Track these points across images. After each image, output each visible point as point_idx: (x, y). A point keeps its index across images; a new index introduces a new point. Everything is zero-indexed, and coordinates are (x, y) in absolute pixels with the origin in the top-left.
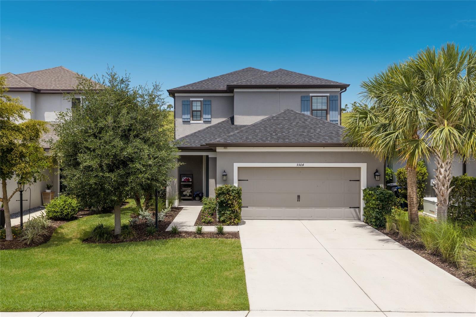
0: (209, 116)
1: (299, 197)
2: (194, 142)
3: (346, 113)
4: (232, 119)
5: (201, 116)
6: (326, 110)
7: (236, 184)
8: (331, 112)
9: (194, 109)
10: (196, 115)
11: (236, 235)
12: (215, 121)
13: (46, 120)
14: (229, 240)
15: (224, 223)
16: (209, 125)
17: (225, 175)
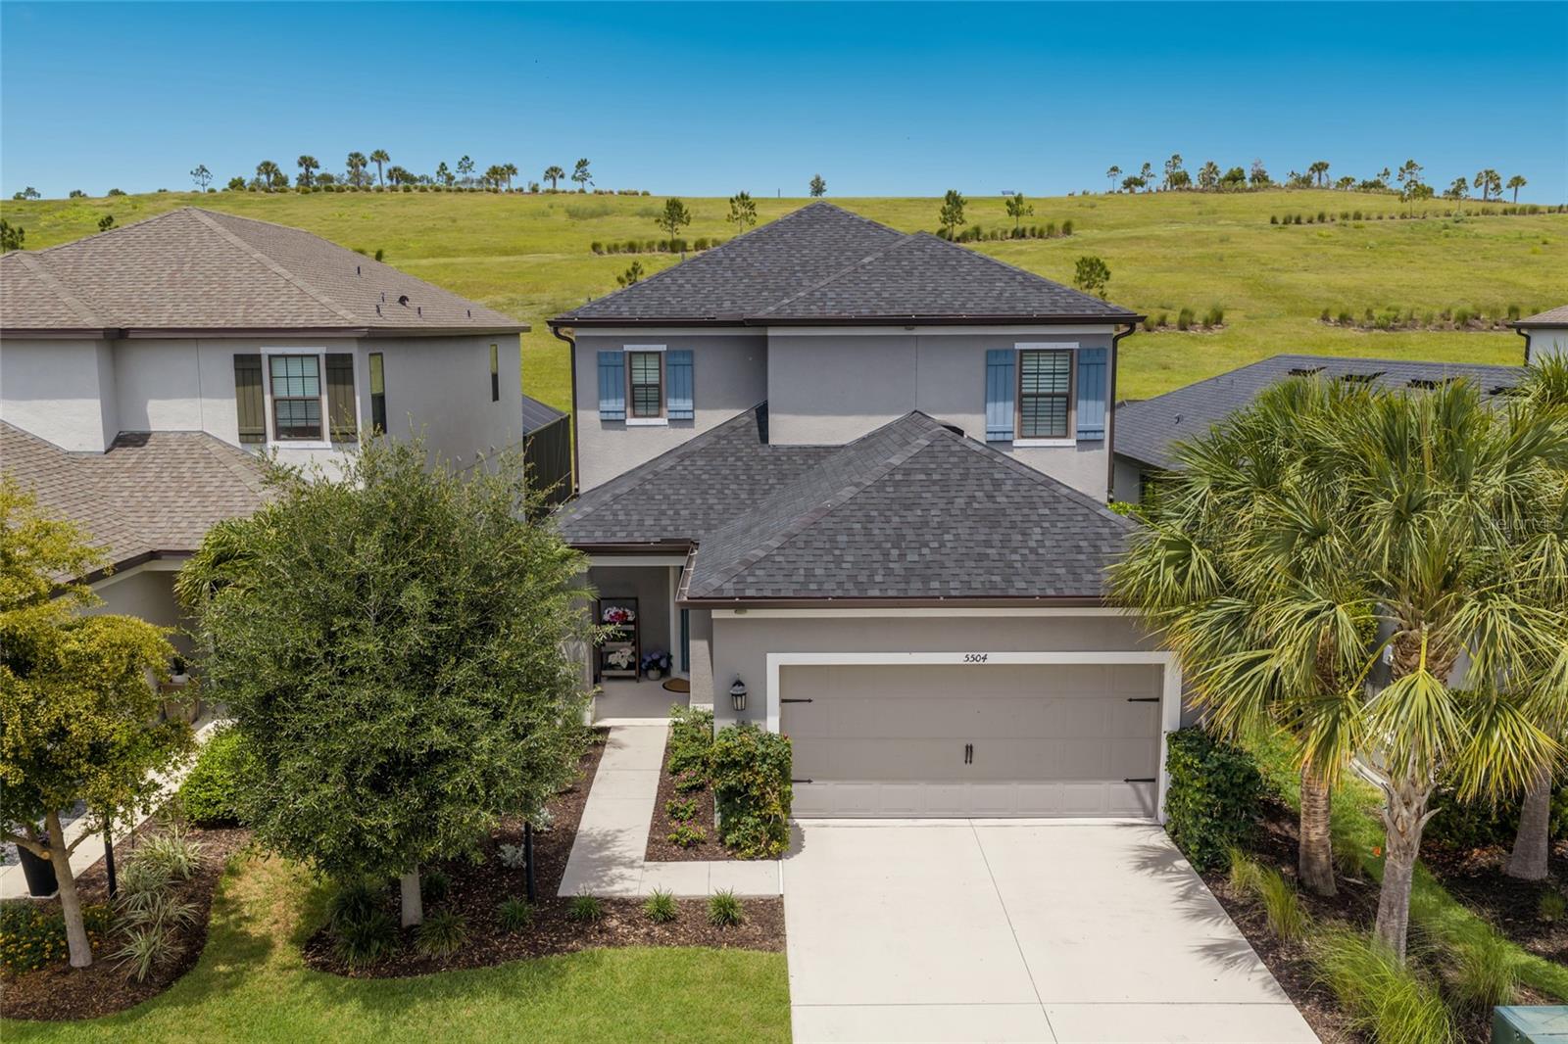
0: (688, 404)
1: (969, 749)
2: (641, 522)
3: (1144, 193)
4: (762, 414)
5: (659, 403)
6: (1068, 397)
7: (772, 727)
8: (1082, 403)
9: (639, 378)
10: (644, 400)
12: (710, 419)
13: (155, 426)
14: (752, 960)
15: (736, 850)
16: (686, 435)
17: (739, 696)
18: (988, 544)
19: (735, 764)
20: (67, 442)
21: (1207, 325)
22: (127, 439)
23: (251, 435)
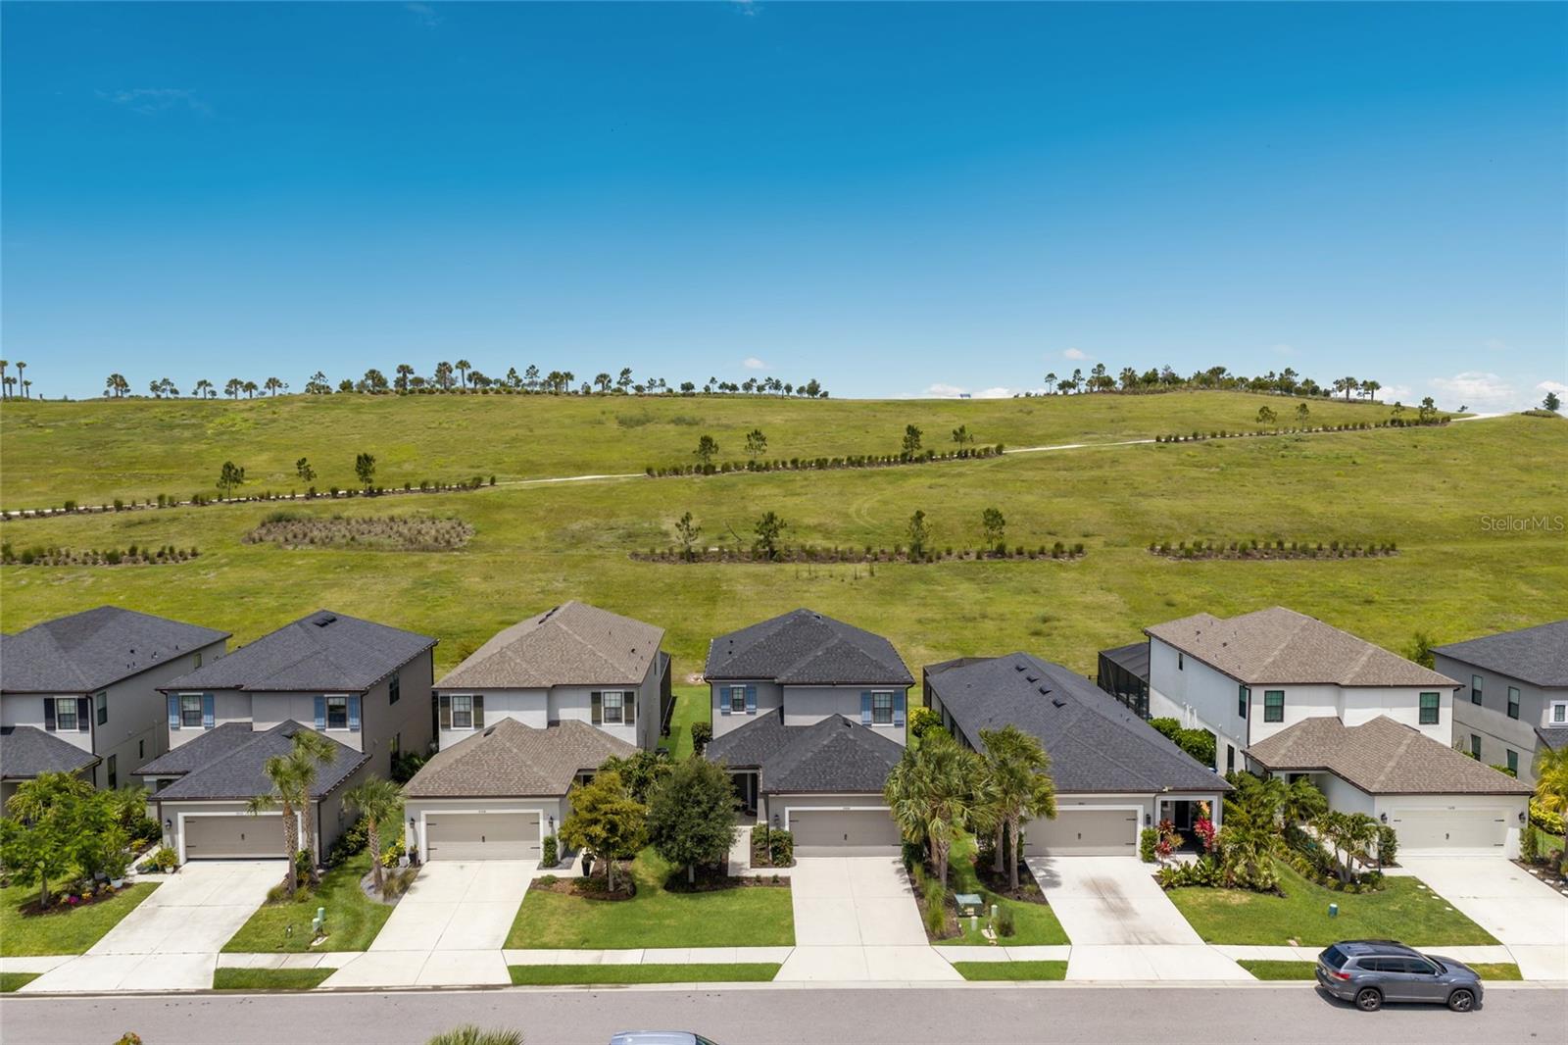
0: (754, 707)
1: (846, 836)
2: (741, 758)
4: (781, 710)
5: (743, 706)
6: (890, 708)
7: (787, 829)
8: (895, 712)
9: (736, 697)
10: (738, 705)
11: (787, 881)
12: (761, 712)
13: (561, 718)
14: (783, 890)
15: (777, 865)
16: (753, 718)
17: (778, 820)
18: (851, 773)
19: (777, 840)
20: (534, 726)
21: (1072, 555)
22: (553, 723)
23: (596, 721)
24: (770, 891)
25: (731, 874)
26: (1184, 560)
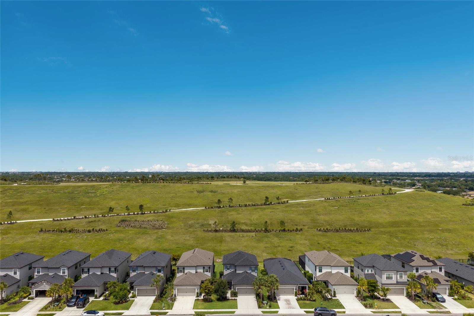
1: (246, 292)
2: (229, 279)
4: (236, 270)
6: (255, 270)
7: (237, 291)
9: (228, 267)
10: (228, 269)
11: (236, 299)
12: (232, 270)
13: (198, 271)
15: (235, 297)
16: (231, 271)
17: (235, 289)
18: (247, 281)
19: (235, 293)
20: (193, 273)
21: (300, 231)
22: (196, 272)
23: (204, 272)
24: (234, 301)
25: (227, 298)
26: (324, 232)
